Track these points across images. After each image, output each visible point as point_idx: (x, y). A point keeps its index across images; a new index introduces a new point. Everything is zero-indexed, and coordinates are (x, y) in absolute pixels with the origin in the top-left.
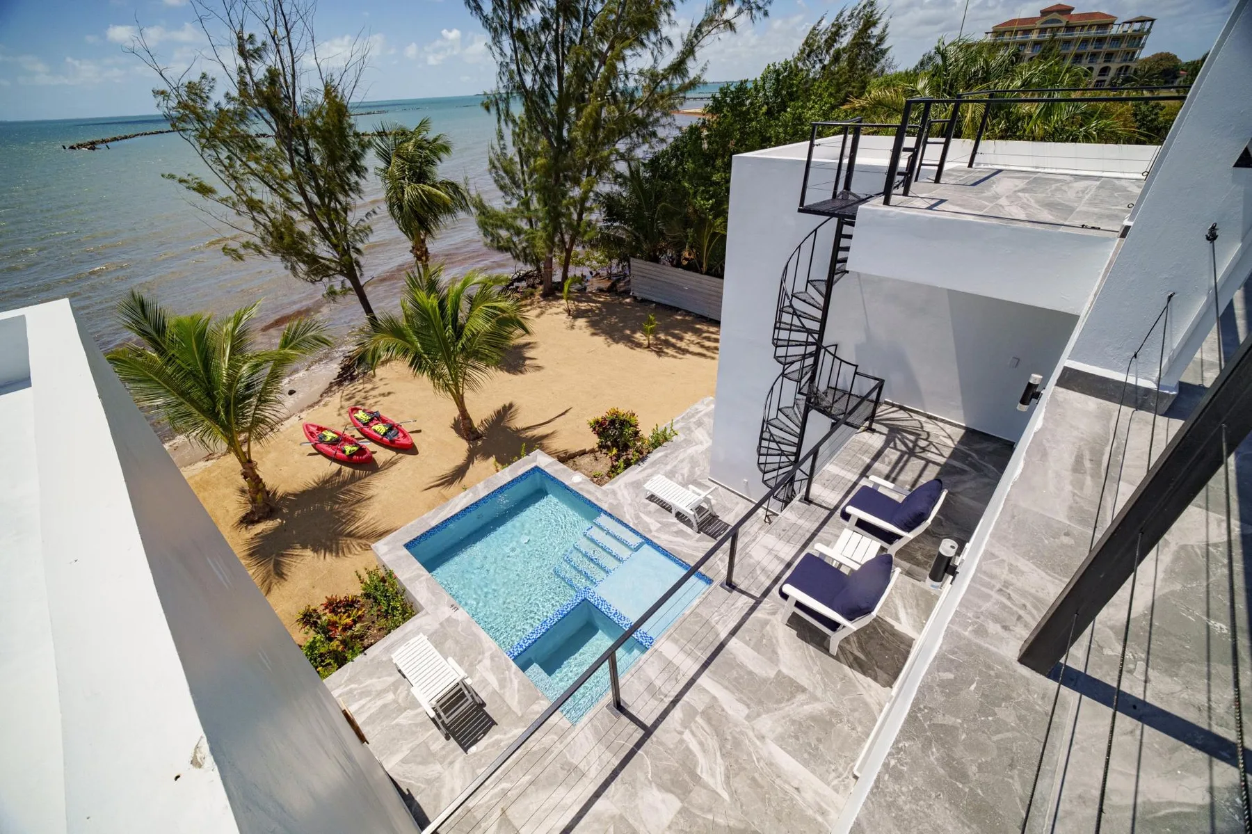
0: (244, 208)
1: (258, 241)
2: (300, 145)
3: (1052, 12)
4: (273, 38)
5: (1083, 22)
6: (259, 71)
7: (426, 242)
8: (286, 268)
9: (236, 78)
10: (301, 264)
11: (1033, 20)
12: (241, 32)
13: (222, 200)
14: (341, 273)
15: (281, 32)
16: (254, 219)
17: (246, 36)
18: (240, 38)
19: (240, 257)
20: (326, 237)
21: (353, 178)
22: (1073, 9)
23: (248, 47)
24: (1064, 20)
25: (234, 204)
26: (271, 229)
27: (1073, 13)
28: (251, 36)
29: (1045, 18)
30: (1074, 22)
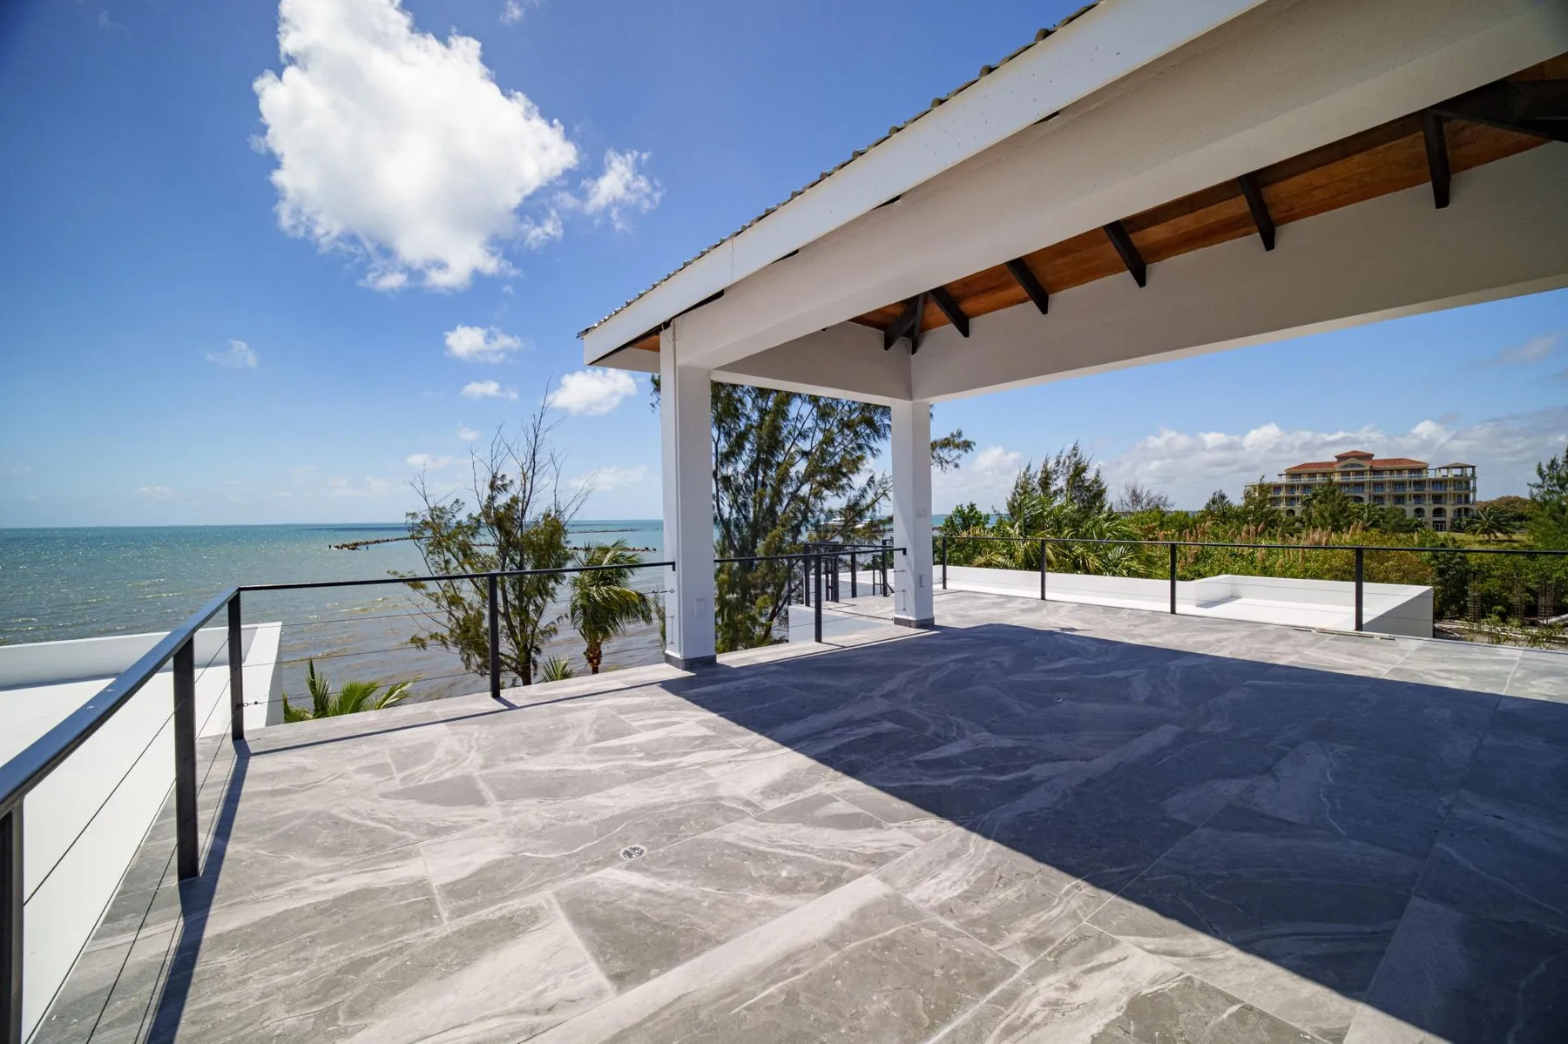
0: (444, 603)
1: (446, 633)
2: (516, 555)
3: (1349, 457)
4: (524, 476)
5: (1389, 466)
6: (502, 499)
7: (602, 646)
8: (462, 659)
9: (484, 503)
10: (476, 656)
11: (1330, 464)
12: (496, 473)
13: (429, 595)
14: (515, 670)
15: (530, 473)
16: (450, 613)
17: (499, 476)
18: (494, 477)
19: (424, 646)
20: (512, 634)
21: (552, 584)
22: (1373, 455)
23: (499, 483)
24: (1367, 465)
25: (437, 598)
26: (461, 623)
27: (1373, 458)
28: (503, 476)
29: (1343, 463)
30: (1376, 467)
